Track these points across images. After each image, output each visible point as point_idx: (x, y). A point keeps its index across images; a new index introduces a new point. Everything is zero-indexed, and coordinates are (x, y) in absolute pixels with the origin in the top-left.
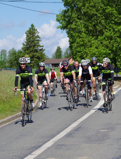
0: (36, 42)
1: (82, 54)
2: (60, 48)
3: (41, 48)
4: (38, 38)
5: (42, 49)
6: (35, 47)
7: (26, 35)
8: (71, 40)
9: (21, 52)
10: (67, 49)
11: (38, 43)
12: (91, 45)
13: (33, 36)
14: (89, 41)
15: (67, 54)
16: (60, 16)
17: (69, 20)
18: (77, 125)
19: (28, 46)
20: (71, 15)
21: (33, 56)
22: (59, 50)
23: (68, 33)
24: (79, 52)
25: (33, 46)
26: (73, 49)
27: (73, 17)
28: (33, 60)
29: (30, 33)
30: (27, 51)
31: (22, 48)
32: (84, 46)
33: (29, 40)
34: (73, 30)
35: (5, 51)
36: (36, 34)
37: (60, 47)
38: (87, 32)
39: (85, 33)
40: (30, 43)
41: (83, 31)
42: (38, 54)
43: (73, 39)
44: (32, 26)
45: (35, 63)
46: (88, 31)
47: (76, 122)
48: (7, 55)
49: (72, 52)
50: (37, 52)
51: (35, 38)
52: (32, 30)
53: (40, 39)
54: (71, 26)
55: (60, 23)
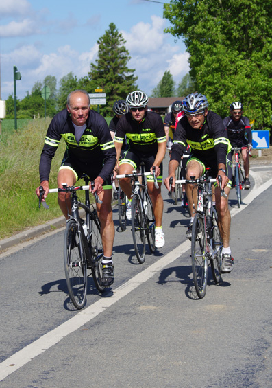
0: (120, 61)
1: (216, 88)
2: (170, 76)
3: (130, 74)
4: (123, 54)
5: (132, 76)
6: (116, 71)
7: (98, 45)
8: (194, 58)
9: (87, 81)
10: (185, 77)
11: (123, 63)
12: (236, 69)
13: (113, 48)
14: (233, 62)
15: (184, 87)
16: (171, 7)
17: (191, 16)
19: (102, 70)
20: (196, 4)
21: (112, 91)
22: (167, 80)
23: (188, 43)
24: (211, 84)
25: (114, 69)
26: (198, 76)
27: (200, 11)
28: (113, 99)
29: (107, 43)
30: (99, 79)
31: (89, 73)
32: (221, 71)
33: (104, 57)
34: (200, 37)
35: (54, 79)
36: (119, 44)
37: (170, 73)
38: (228, 42)
39: (223, 44)
40: (106, 63)
41: (220, 41)
42: (122, 88)
43: (197, 57)
44: (112, 27)
46: (231, 40)
48: (58, 87)
49: (196, 83)
50: (121, 83)
51: (118, 53)
52: (111, 35)
53: (128, 56)
54: (193, 29)
55: (171, 22)
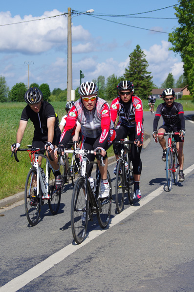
0: (142, 67)
2: (172, 76)
3: (148, 75)
4: (144, 63)
5: (150, 76)
6: (140, 73)
7: (130, 58)
8: (186, 66)
10: (181, 77)
11: (144, 68)
13: (138, 60)
15: (180, 83)
16: (173, 35)
17: (185, 41)
18: (191, 170)
19: (132, 72)
20: (188, 34)
21: (138, 84)
22: (170, 78)
23: (183, 57)
26: (189, 76)
27: (190, 38)
28: (138, 90)
29: (135, 57)
30: (130, 78)
31: (124, 74)
33: (133, 65)
34: (190, 53)
35: (103, 78)
36: (142, 57)
37: (172, 74)
40: (134, 68)
42: (143, 83)
43: (188, 65)
44: (138, 47)
45: (140, 93)
47: (190, 167)
48: (106, 82)
49: (187, 80)
50: (143, 80)
51: (141, 62)
52: (137, 52)
53: (147, 64)
54: (186, 48)
55: (173, 44)
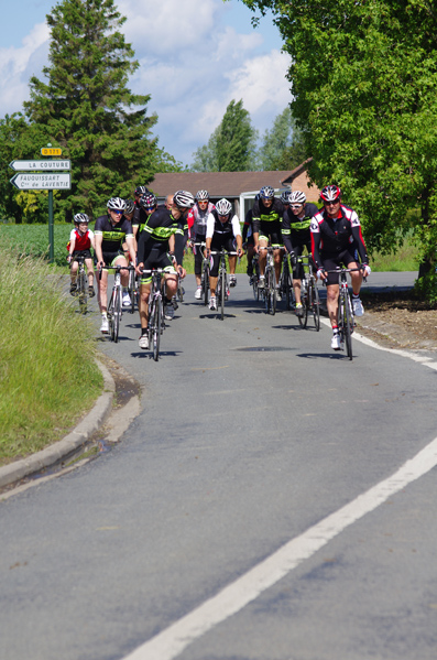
0: (108, 73)
1: (362, 149)
2: (244, 113)
3: (135, 108)
4: (118, 54)
5: (143, 112)
6: (99, 100)
7: (50, 29)
8: (304, 67)
9: (22, 125)
10: (283, 119)
11: (118, 78)
12: (417, 97)
13: (89, 38)
14: (407, 79)
15: (281, 145)
19: (62, 96)
21: (88, 152)
22: (235, 124)
23: (287, 28)
24: (346, 137)
25: (92, 95)
26: (315, 117)
28: (90, 176)
29: (74, 23)
30: (53, 122)
31: (27, 105)
32: (377, 104)
33: (67, 62)
36: (105, 26)
37: (244, 107)
38: (397, 24)
39: (383, 28)
40: (70, 78)
41: (376, 20)
42: (114, 145)
43: (313, 64)
46: (404, 20)
49: (308, 136)
50: (111, 131)
51: (105, 51)
53: (131, 60)
